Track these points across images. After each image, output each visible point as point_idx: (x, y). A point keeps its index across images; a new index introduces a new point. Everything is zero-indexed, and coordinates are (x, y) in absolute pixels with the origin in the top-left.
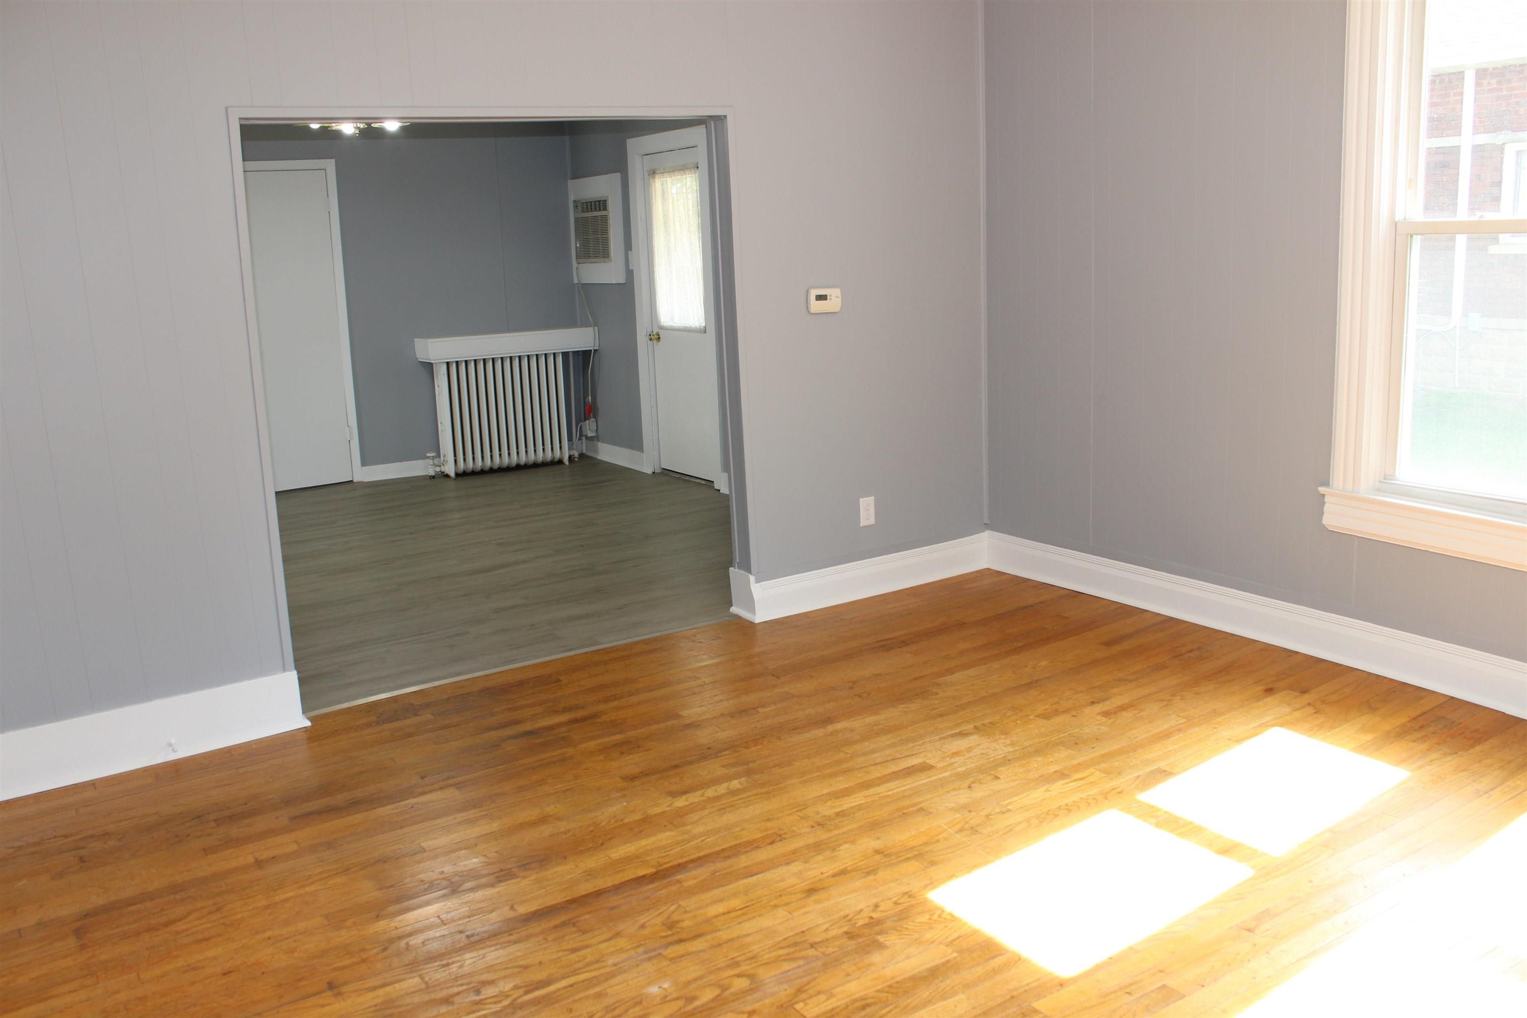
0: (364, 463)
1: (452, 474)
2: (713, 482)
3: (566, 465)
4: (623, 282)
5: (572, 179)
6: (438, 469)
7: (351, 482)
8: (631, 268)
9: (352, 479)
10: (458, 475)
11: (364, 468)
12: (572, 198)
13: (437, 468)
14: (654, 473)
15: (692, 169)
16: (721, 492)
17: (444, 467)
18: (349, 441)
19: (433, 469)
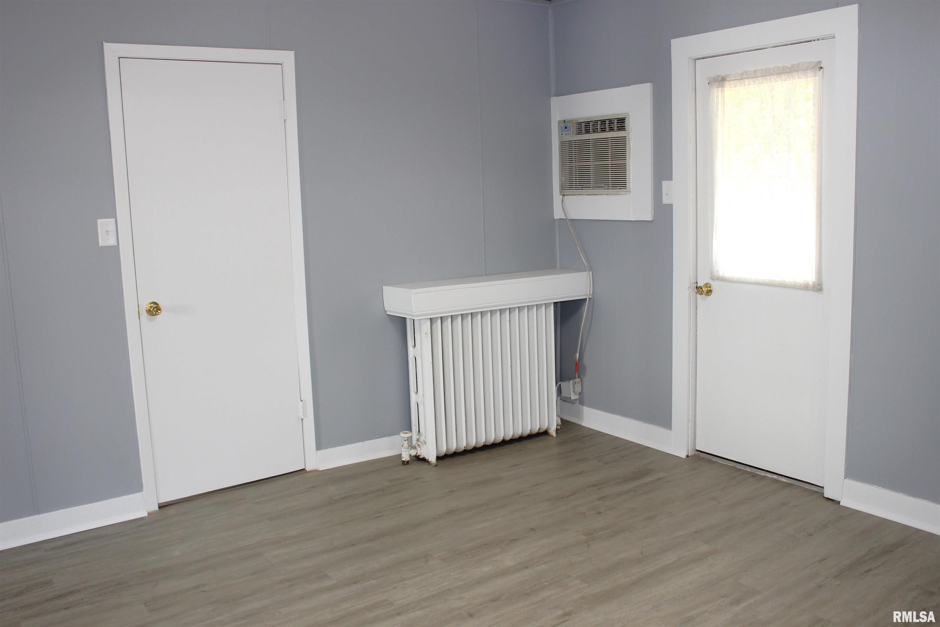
0: (319, 447)
1: (432, 459)
2: (823, 488)
3: (552, 436)
4: (650, 220)
5: (557, 95)
6: (413, 453)
7: (304, 471)
8: (665, 201)
9: (304, 468)
10: (438, 458)
11: (319, 452)
12: (556, 117)
13: (412, 450)
14: (688, 456)
15: (809, 71)
16: (841, 504)
17: (421, 450)
18: (302, 419)
19: (407, 453)
